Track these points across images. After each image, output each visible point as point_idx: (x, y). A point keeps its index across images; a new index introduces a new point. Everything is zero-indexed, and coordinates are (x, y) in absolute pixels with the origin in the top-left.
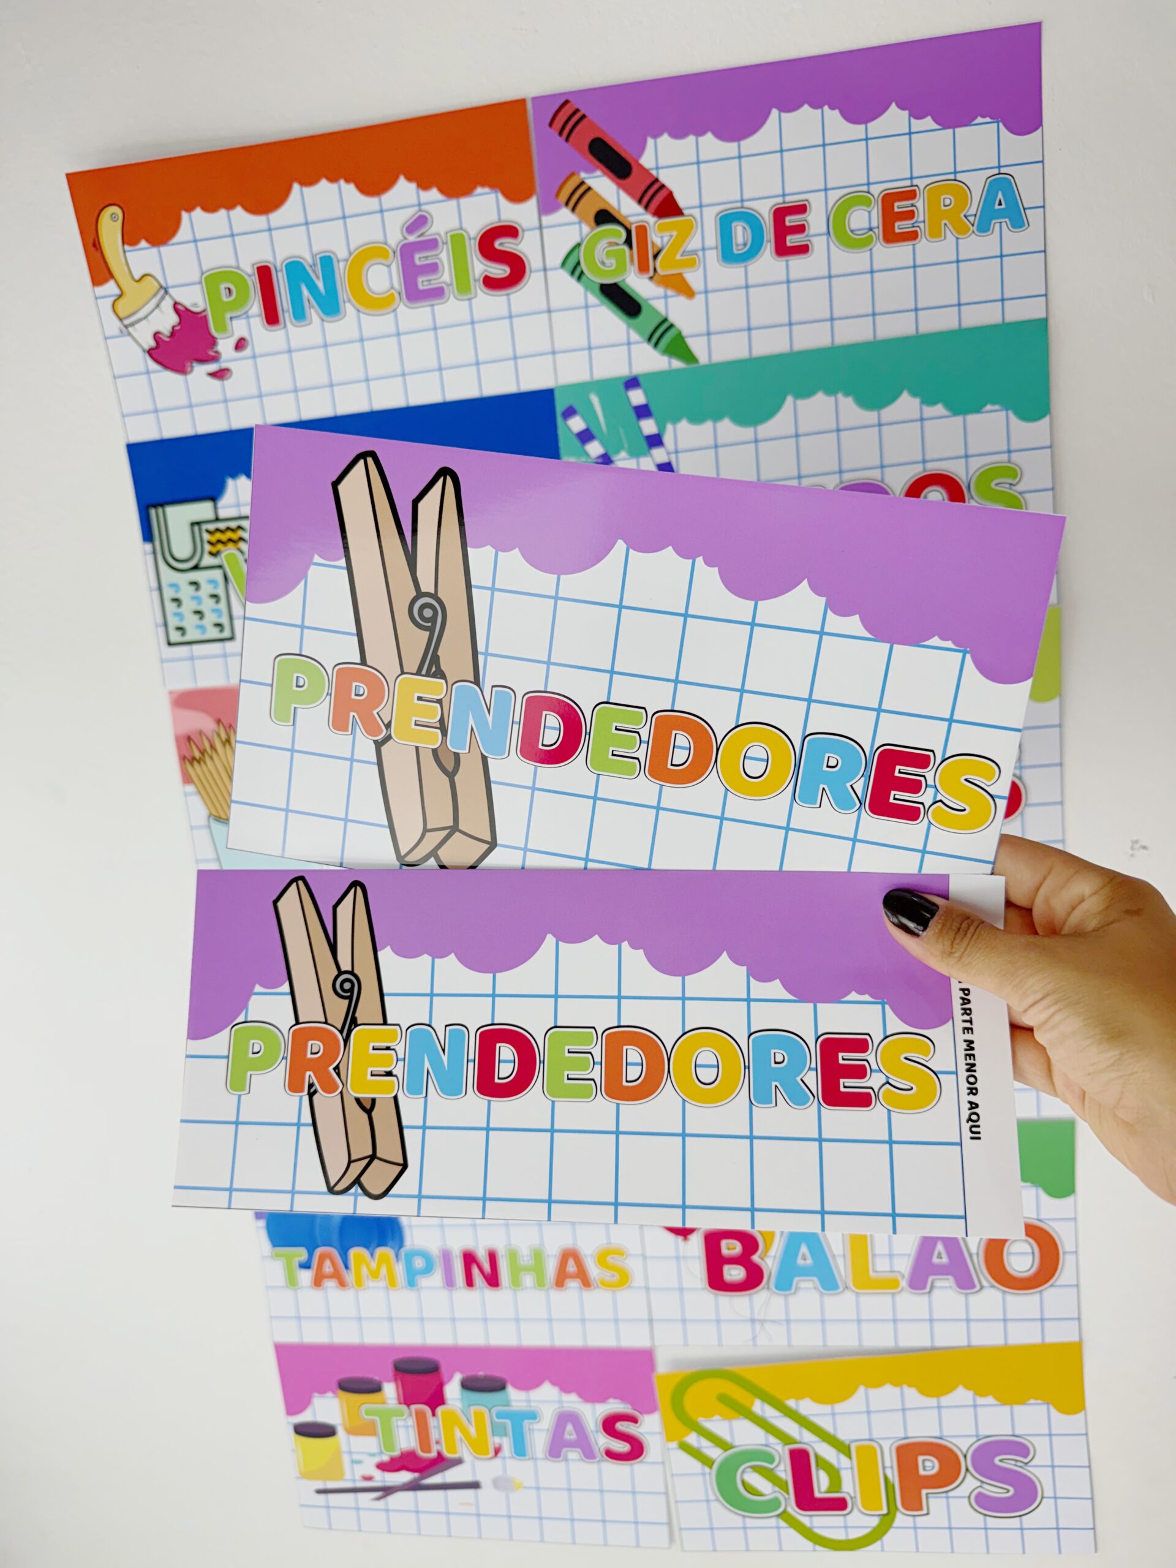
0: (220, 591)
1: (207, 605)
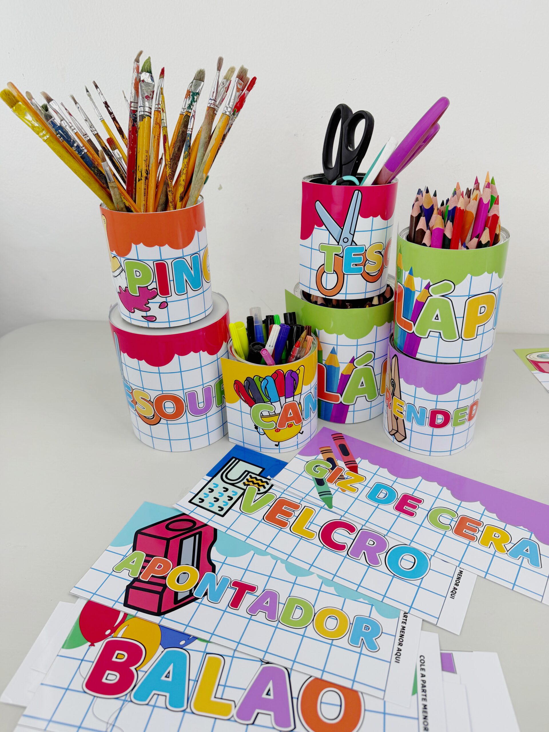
0: (235, 498)
1: (224, 498)
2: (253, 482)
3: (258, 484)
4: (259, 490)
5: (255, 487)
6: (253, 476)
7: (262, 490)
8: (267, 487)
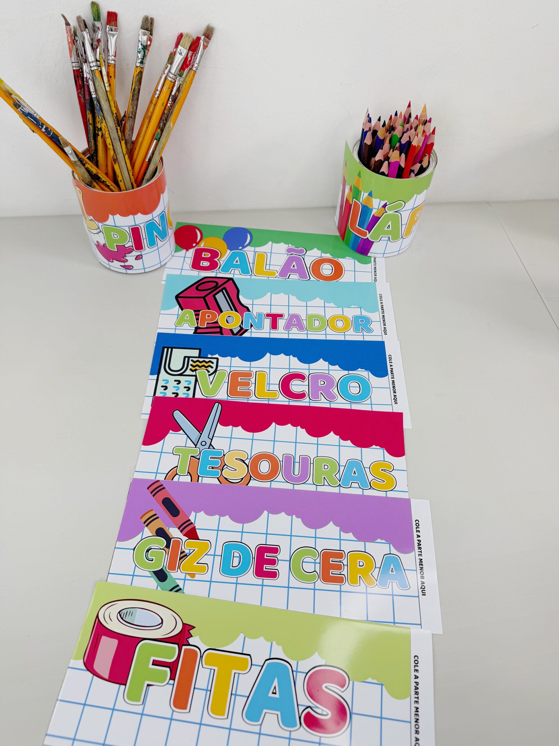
2: (197, 365)
3: (203, 366)
4: (209, 372)
5: (203, 370)
6: (195, 359)
7: (212, 370)
8: (214, 366)
